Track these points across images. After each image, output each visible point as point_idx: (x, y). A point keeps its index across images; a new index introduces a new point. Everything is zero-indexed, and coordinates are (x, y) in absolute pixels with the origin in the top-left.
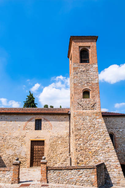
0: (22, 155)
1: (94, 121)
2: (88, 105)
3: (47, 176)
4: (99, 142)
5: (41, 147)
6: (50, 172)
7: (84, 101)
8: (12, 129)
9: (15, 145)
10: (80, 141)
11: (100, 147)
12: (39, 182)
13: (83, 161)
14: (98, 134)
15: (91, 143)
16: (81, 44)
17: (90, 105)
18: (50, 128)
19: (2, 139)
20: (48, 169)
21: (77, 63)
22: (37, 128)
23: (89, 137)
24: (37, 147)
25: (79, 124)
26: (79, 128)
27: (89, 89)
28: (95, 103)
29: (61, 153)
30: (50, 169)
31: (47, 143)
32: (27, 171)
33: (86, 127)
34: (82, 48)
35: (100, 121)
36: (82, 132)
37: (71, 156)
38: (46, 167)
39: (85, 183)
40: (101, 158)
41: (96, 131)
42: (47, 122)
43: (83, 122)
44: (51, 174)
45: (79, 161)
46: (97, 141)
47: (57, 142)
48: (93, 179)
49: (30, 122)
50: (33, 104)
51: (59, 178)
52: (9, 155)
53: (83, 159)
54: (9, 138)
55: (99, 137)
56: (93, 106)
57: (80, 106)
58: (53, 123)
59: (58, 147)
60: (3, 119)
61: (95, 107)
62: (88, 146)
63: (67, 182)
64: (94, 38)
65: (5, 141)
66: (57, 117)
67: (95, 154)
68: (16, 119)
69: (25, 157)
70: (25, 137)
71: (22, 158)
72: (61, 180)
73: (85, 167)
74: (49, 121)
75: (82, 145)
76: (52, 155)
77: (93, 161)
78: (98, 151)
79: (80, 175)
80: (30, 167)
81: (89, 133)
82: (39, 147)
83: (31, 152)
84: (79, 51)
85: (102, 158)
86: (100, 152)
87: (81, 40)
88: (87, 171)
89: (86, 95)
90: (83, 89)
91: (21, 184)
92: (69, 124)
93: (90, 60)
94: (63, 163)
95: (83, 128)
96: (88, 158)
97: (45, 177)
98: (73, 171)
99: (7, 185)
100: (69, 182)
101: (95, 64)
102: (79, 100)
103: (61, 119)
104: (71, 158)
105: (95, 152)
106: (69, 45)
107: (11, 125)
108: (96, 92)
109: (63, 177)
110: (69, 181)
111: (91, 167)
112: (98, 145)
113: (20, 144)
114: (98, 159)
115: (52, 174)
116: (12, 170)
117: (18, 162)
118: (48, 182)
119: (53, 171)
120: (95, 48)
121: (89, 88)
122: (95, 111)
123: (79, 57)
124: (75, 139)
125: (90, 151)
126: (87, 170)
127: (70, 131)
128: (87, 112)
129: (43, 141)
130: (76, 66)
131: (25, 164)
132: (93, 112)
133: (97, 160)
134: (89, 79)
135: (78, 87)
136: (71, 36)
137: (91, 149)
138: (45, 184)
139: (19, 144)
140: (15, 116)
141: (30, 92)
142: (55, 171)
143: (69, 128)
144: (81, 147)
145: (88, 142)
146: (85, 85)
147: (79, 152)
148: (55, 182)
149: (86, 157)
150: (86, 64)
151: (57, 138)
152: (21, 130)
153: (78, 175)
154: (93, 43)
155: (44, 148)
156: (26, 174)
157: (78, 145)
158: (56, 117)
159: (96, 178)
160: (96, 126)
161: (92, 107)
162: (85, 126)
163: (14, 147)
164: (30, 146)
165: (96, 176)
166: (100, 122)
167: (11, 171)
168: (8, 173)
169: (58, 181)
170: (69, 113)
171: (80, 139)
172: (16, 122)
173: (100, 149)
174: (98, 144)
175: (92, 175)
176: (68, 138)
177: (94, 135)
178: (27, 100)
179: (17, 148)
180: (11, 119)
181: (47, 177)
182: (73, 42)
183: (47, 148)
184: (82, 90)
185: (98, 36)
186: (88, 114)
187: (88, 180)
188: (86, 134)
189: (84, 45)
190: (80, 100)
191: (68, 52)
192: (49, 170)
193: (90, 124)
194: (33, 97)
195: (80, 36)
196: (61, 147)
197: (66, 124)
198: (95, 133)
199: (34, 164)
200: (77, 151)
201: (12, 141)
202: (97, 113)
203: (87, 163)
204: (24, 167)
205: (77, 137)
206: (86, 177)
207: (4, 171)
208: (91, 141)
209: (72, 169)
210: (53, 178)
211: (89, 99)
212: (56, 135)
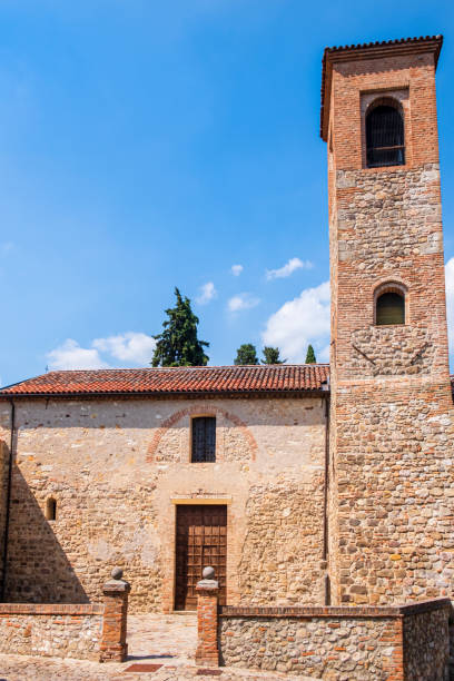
0: (143, 562)
1: (416, 423)
2: (397, 352)
3: (218, 638)
4: (435, 513)
5: (216, 530)
6: (230, 625)
7: (377, 337)
8: (107, 460)
9: (119, 523)
10: (357, 510)
11: (438, 536)
12: (193, 662)
13: (365, 593)
14: (433, 481)
15: (401, 516)
16: (371, 81)
17: (404, 355)
18: (250, 455)
19: (73, 497)
20: (221, 614)
21: (351, 169)
22: (200, 453)
23: (396, 493)
24: (198, 530)
25: (358, 438)
26: (357, 455)
27: (400, 284)
28: (427, 345)
29: (291, 560)
30: (229, 613)
31: (237, 516)
32: (162, 625)
33: (386, 449)
34: (372, 98)
35: (441, 422)
36: (367, 471)
37: (328, 572)
38: (216, 607)
39: (355, 674)
40: (440, 581)
41: (425, 469)
42: (237, 429)
43: (371, 427)
44: (235, 634)
45: (352, 591)
46: (426, 511)
47: (277, 513)
48: (388, 659)
49: (171, 430)
50: (192, 347)
51: (262, 649)
52: (98, 560)
53: (366, 583)
54: (95, 493)
55: (437, 491)
56: (418, 356)
57: (363, 361)
58: (259, 432)
59: (279, 532)
60: (71, 420)
61: (425, 364)
62: (390, 528)
63: (289, 664)
64: (426, 48)
65: (82, 505)
66: (277, 406)
67: (414, 565)
68: (120, 420)
69: (155, 570)
70: (153, 492)
71: (145, 575)
72: (269, 656)
73: (360, 614)
74: (244, 425)
75: (364, 524)
76: (255, 564)
77: (405, 594)
78: (431, 551)
79: (341, 642)
80: (176, 608)
81: (396, 474)
82: (208, 530)
83: (178, 553)
84: (361, 111)
85: (441, 579)
86: (436, 557)
87: (368, 63)
88: (365, 629)
89: (391, 312)
90: (377, 284)
91: (129, 664)
92: (323, 437)
93: (409, 148)
94: (296, 600)
95: (373, 455)
96: (386, 581)
97: (212, 644)
98: (311, 626)
99: (85, 663)
100: (297, 668)
101: (430, 169)
102: (359, 333)
103: (291, 415)
104: (328, 580)
105: (414, 554)
106: (324, 87)
107: (101, 443)
108: (430, 295)
109: (278, 645)
110: (297, 663)
111: (381, 614)
112: (428, 527)
113: (137, 520)
114: (428, 582)
115: (237, 634)
116: (100, 613)
117: (120, 584)
118: (221, 663)
119: (240, 621)
120: (428, 93)
121: (402, 281)
122: (425, 379)
123: (359, 142)
124: (339, 501)
125: (396, 550)
126: (368, 623)
127: (327, 465)
128: (392, 386)
129: (223, 508)
130: (347, 181)
131: (156, 599)
132: (416, 384)
133: (420, 589)
134: (400, 237)
135: (355, 278)
136: (327, 49)
137: (400, 541)
138: (211, 668)
139: (134, 519)
140: (115, 404)
141: (178, 293)
142: (247, 624)
143: (323, 454)
144: (360, 534)
145: (390, 514)
146: (387, 265)
147: (353, 555)
148: (249, 663)
149: (378, 573)
150: (392, 169)
151: (275, 495)
152: (140, 461)
153: (332, 642)
154: (419, 70)
155: (225, 536)
156: (155, 635)
157: (349, 526)
158: (272, 408)
159: (400, 657)
160: (425, 446)
161: (412, 363)
162: (381, 446)
163: (115, 531)
164: (173, 526)
165: (401, 648)
166: (442, 429)
167: (96, 617)
168: (89, 625)
169: (256, 661)
170: (325, 388)
171: (360, 502)
172: (121, 431)
173: (437, 543)
174: (431, 522)
175: (383, 643)
176: (318, 496)
177: (415, 485)
178: (168, 327)
179: (127, 534)
180: (104, 416)
181: (219, 645)
182: (336, 75)
183: (236, 534)
184: (372, 289)
185: (442, 37)
186: (393, 394)
187: (369, 664)
188: (381, 481)
189: (381, 86)
190: (365, 335)
191: (322, 114)
192: (228, 618)
193: (403, 437)
194: (189, 312)
195: (365, 46)
196: (291, 535)
197: (313, 435)
198: (422, 476)
199: (187, 601)
200: (342, 550)
201: (107, 505)
202: (430, 390)
203: (382, 599)
204: (151, 610)
205: (346, 493)
206: (363, 649)
207: (74, 615)
208: (401, 507)
209: (309, 619)
210: (239, 649)
211: (399, 328)
212: (273, 485)
